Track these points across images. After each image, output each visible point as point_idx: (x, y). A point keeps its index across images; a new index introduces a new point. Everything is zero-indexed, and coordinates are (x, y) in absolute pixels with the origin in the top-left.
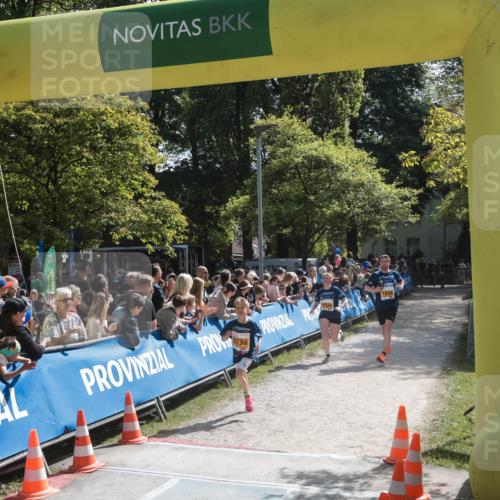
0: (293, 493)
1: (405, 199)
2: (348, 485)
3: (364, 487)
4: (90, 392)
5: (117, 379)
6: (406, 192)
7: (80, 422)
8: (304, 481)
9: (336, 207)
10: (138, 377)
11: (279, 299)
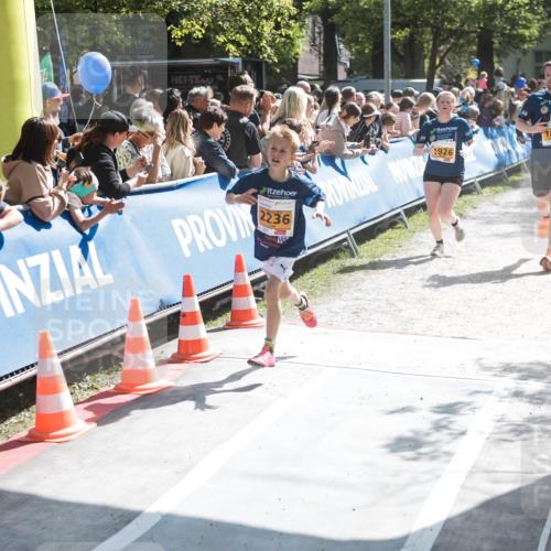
0: (505, 389)
4: (187, 253)
5: (219, 238)
7: (187, 290)
8: (516, 375)
10: (244, 236)
11: (411, 133)
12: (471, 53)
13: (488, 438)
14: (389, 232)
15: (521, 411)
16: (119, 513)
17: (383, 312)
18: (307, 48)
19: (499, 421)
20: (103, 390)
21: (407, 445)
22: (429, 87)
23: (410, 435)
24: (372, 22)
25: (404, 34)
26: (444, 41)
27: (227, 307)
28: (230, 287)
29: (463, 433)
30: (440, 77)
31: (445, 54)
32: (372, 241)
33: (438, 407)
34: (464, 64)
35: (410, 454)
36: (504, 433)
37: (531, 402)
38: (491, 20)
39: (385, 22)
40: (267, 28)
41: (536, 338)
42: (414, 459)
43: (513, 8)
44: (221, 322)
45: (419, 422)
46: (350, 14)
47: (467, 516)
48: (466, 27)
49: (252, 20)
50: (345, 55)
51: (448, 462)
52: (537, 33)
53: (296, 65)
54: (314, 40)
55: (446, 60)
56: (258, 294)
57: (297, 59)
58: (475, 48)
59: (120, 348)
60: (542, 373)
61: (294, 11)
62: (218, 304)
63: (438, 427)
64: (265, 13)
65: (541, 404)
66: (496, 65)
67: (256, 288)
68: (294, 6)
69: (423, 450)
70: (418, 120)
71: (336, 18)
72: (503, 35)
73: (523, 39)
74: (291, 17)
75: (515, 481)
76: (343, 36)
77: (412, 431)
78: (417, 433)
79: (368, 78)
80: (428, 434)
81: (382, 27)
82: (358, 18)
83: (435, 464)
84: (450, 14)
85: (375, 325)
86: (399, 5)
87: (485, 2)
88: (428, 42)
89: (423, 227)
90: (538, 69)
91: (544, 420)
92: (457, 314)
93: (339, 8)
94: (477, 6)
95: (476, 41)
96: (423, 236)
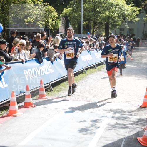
0: (110, 116)
1: (134, 11)
2: (130, 114)
3: (136, 114)
4: (27, 79)
5: (35, 75)
6: (134, 8)
8: (113, 112)
9: (107, 13)
10: (42, 75)
11: (87, 49)
12: (103, 28)
13: (105, 129)
14: (81, 74)
15: (114, 122)
17: (79, 95)
18: (61, 26)
19: (108, 124)
20: (4, 115)
21: (84, 130)
22: (92, 37)
23: (85, 128)
24: (78, 20)
25: (86, 23)
26: (96, 25)
27: (38, 93)
28: (39, 88)
29: (99, 127)
30: (95, 34)
31: (97, 28)
32: (77, 76)
33: (93, 121)
34: (102, 31)
35: (85, 133)
36: (109, 127)
37: (116, 119)
38: (109, 20)
39: (81, 20)
40: (50, 20)
42: (86, 134)
43: (114, 17)
44: (36, 97)
45: (88, 124)
46: (72, 17)
48: (102, 22)
49: (46, 18)
51: (95, 135)
52: (120, 24)
53: (58, 30)
54: (63, 24)
55: (97, 30)
56: (46, 90)
57: (58, 29)
58: (105, 27)
59: (9, 104)
60: (119, 112)
61: (58, 16)
62: (35, 93)
63: (92, 126)
64: (50, 16)
65: (119, 120)
66: (110, 32)
67: (46, 89)
68: (58, 15)
69: (88, 132)
70: (89, 45)
71: (69, 18)
72: (112, 24)
73: (117, 25)
74: (57, 18)
75: (112, 140)
76: (70, 23)
77: (85, 127)
78: (87, 127)
79: (77, 34)
80: (90, 128)
81: (80, 21)
82: (74, 19)
83: (91, 136)
84: (98, 18)
85: (77, 99)
86: (85, 15)
87: (107, 15)
88: (92, 25)
89: (90, 73)
90: (121, 33)
91: (120, 124)
92: (98, 96)
93: (70, 16)
94: (105, 16)
95: (105, 25)
96: (90, 76)
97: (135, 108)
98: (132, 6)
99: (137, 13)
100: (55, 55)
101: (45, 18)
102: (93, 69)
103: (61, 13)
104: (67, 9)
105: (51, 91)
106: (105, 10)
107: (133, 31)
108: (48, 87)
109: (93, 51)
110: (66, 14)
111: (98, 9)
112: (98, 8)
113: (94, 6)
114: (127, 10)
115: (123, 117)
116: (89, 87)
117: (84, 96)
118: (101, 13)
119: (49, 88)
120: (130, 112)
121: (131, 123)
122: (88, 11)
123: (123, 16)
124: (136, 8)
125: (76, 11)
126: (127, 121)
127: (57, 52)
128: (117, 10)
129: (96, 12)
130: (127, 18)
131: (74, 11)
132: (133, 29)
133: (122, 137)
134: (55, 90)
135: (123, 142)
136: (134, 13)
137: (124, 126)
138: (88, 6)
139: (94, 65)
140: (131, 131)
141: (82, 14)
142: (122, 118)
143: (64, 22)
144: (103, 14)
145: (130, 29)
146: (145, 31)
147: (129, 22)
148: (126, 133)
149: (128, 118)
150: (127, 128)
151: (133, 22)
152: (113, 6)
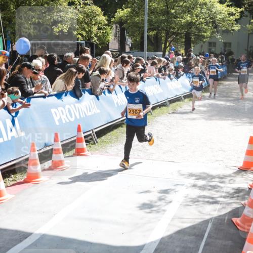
0: (190, 184)
1: (232, 14)
2: (222, 180)
3: (231, 181)
4: (57, 123)
5: (72, 117)
6: (232, 10)
7: (56, 140)
8: (194, 178)
9: (188, 18)
10: (82, 116)
11: (155, 75)
12: (182, 42)
13: (181, 205)
15: (196, 193)
16: (23, 234)
17: (140, 150)
18: (113, 38)
19: (186, 197)
20: (18, 181)
21: (147, 206)
24: (140, 28)
25: (153, 33)
26: (170, 37)
27: (74, 147)
28: (75, 138)
29: (171, 202)
30: (169, 52)
31: (171, 42)
33: (161, 191)
34: (179, 47)
35: (148, 210)
36: (188, 202)
37: (200, 189)
38: (190, 28)
39: (145, 28)
40: (95, 29)
41: (203, 162)
42: (150, 213)
43: (199, 24)
44: (71, 153)
45: (153, 197)
46: (131, 24)
47: (170, 237)
48: (179, 31)
49: (88, 25)
50: (129, 41)
51: (163, 214)
52: (209, 35)
53: (108, 45)
54: (116, 34)
55: (171, 44)
56: (87, 141)
57: (109, 43)
58: (184, 40)
59: (27, 162)
60: (205, 177)
61: (106, 22)
63: (160, 199)
64: (94, 23)
65: (204, 190)
67: (86, 139)
69: (154, 209)
70: (158, 70)
71: (125, 26)
72: (195, 35)
73: (204, 37)
74: (107, 25)
75: (191, 222)
76: (128, 33)
77: (149, 201)
78: (151, 202)
79: (138, 51)
80: (156, 202)
81: (144, 31)
82: (134, 26)
83: (158, 215)
84: (173, 25)
85: (136, 155)
86: (152, 21)
87: (187, 21)
88: (164, 36)
89: (159, 115)
90: (210, 49)
91: (205, 197)
92: (171, 151)
93: (127, 21)
94: (184, 23)
95: (184, 37)
96: (158, 119)
97: (230, 172)
98: (228, 6)
99: (237, 17)
100: (102, 85)
101: (85, 26)
102: (164, 108)
103: (113, 17)
104: (123, 10)
105: (94, 143)
106: (184, 12)
107: (230, 47)
108: (91, 137)
109: (164, 79)
110: (121, 18)
111: (173, 11)
112: (173, 9)
113: (167, 6)
114: (221, 13)
115: (210, 186)
116: (157, 137)
117: (148, 151)
118: (178, 18)
119: (91, 139)
120: (222, 178)
121: (223, 194)
122: (156, 13)
123: (214, 22)
124: (235, 8)
125: (137, 14)
126: (217, 192)
127: (105, 81)
128: (203, 11)
129: (169, 15)
130: (221, 25)
131: (135, 13)
132: (230, 44)
133: (207, 217)
134: (102, 142)
135: (210, 225)
136: (232, 17)
137: (211, 200)
138: (156, 6)
139: (166, 102)
140: (223, 208)
141: (146, 18)
142: (209, 188)
143: (118, 32)
144: (181, 19)
145: (225, 44)
146: (249, 46)
147: (224, 32)
148: (215, 210)
149: (219, 187)
150: (216, 202)
151: (231, 32)
152: (198, 6)
